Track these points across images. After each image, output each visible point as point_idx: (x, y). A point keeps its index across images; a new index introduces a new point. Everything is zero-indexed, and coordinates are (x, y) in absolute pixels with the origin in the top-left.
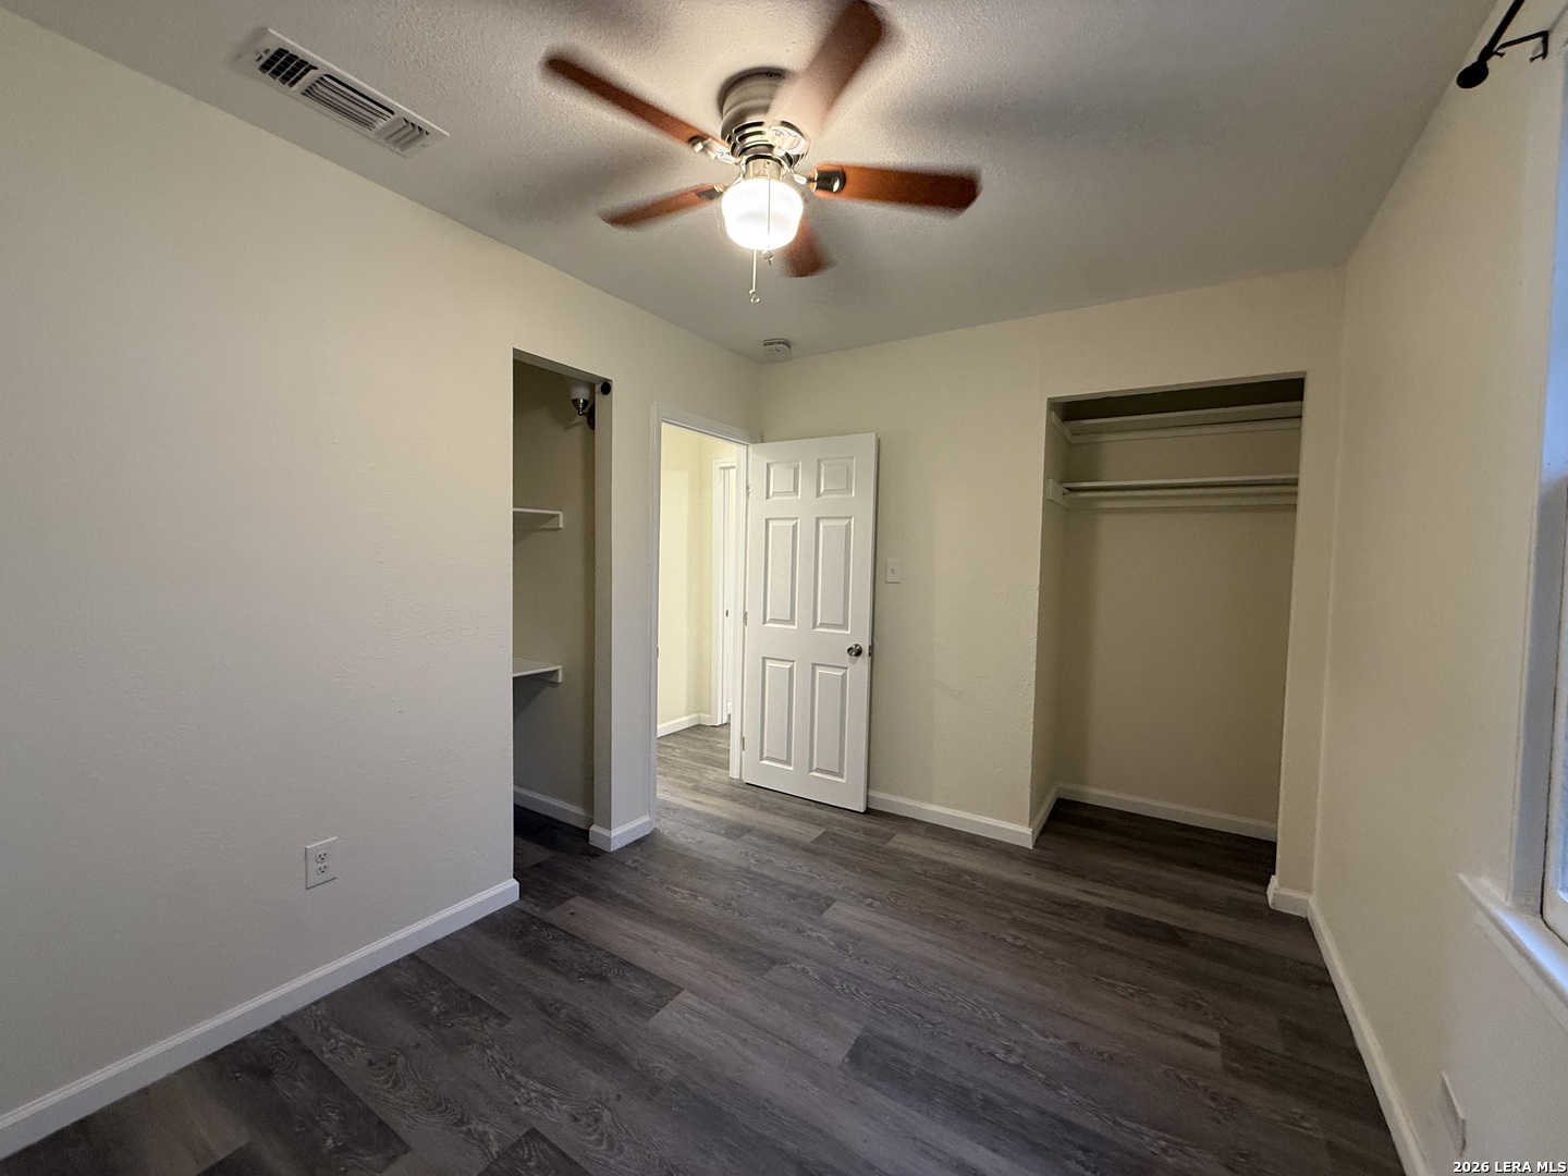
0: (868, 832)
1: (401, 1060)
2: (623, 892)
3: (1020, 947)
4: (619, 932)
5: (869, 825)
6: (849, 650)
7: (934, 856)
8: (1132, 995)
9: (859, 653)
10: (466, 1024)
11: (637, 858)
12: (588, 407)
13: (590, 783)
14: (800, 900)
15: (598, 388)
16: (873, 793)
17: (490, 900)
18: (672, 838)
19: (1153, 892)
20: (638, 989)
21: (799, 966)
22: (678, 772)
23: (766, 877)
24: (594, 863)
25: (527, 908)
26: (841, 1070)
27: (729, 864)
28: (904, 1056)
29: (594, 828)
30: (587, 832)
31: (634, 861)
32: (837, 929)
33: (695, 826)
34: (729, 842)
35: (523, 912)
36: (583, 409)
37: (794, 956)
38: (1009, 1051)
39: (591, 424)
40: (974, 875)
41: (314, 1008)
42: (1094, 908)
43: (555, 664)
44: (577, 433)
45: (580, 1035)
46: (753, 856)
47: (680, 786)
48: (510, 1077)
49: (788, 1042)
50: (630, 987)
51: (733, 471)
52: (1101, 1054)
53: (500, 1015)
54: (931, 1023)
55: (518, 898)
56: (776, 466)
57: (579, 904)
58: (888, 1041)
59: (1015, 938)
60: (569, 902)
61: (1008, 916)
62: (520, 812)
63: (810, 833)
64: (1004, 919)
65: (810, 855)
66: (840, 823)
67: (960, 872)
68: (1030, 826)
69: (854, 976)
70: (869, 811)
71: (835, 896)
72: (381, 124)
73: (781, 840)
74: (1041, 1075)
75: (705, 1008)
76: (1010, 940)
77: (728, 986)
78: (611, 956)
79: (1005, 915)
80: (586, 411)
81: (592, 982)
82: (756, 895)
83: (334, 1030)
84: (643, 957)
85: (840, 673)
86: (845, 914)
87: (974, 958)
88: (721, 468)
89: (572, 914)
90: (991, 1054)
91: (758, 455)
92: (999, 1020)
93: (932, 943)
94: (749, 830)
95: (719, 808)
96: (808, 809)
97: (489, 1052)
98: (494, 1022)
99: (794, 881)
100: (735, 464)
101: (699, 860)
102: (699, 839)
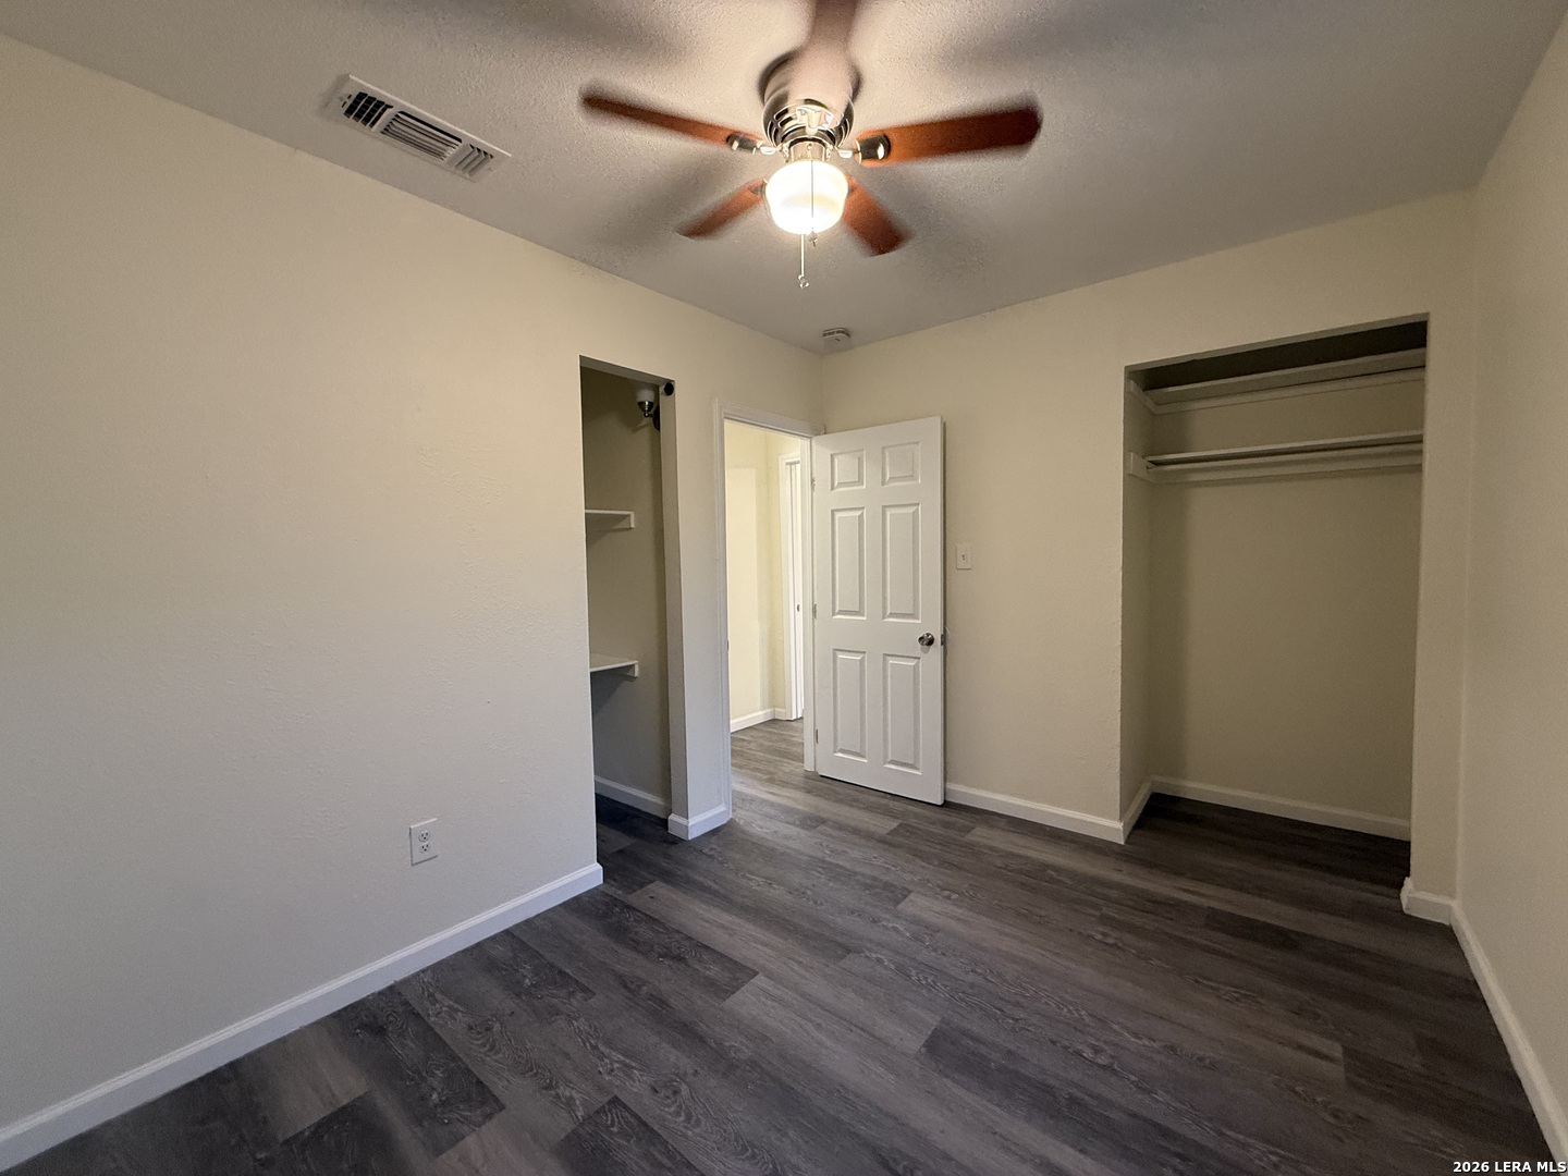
0: (946, 825)
1: (497, 1027)
2: (701, 879)
3: (1111, 945)
4: (699, 917)
5: (947, 818)
6: (921, 639)
7: (1016, 850)
8: (1237, 1000)
9: (931, 642)
10: (554, 996)
11: (714, 846)
12: (653, 410)
13: (667, 773)
14: (877, 890)
15: (662, 389)
16: (950, 786)
17: (576, 882)
18: (747, 828)
19: (1261, 891)
20: (714, 971)
21: (874, 956)
22: (754, 765)
23: (841, 867)
24: (673, 850)
25: (611, 891)
26: (917, 1059)
27: (803, 854)
28: (983, 1050)
29: (672, 817)
30: (666, 821)
31: (712, 849)
32: (916, 921)
33: (771, 818)
34: (803, 833)
35: (607, 894)
36: (649, 410)
37: (868, 945)
38: (1097, 1051)
39: (657, 424)
40: (1057, 869)
41: (422, 975)
42: (1194, 907)
43: (631, 659)
44: (645, 434)
45: (659, 1012)
46: (827, 846)
47: (755, 778)
48: (594, 1048)
49: (862, 1029)
50: (709, 969)
51: (798, 466)
52: (1200, 1059)
53: (585, 990)
54: (1013, 1019)
55: (602, 882)
56: (840, 457)
57: (659, 888)
58: (965, 1033)
59: (1105, 935)
60: (650, 886)
61: (1097, 913)
62: (600, 799)
63: (884, 825)
64: (1094, 916)
65: (886, 847)
66: (916, 815)
67: (1045, 866)
68: (1121, 819)
69: (931, 968)
70: (946, 804)
71: (910, 887)
72: (450, 152)
73: (856, 831)
74: (1133, 1078)
75: (779, 993)
76: (1099, 937)
77: (802, 971)
78: (690, 939)
79: (1091, 911)
80: (652, 412)
81: (671, 963)
82: (831, 884)
83: (438, 996)
84: (720, 940)
85: (912, 663)
86: (922, 905)
87: (1057, 954)
88: (787, 464)
89: (652, 898)
90: (1079, 1054)
91: (822, 448)
92: (1087, 1019)
93: (1014, 937)
94: (823, 821)
95: (793, 799)
96: (884, 801)
97: (575, 1023)
98: (579, 995)
99: (868, 871)
100: (799, 459)
101: (773, 850)
102: (776, 829)
